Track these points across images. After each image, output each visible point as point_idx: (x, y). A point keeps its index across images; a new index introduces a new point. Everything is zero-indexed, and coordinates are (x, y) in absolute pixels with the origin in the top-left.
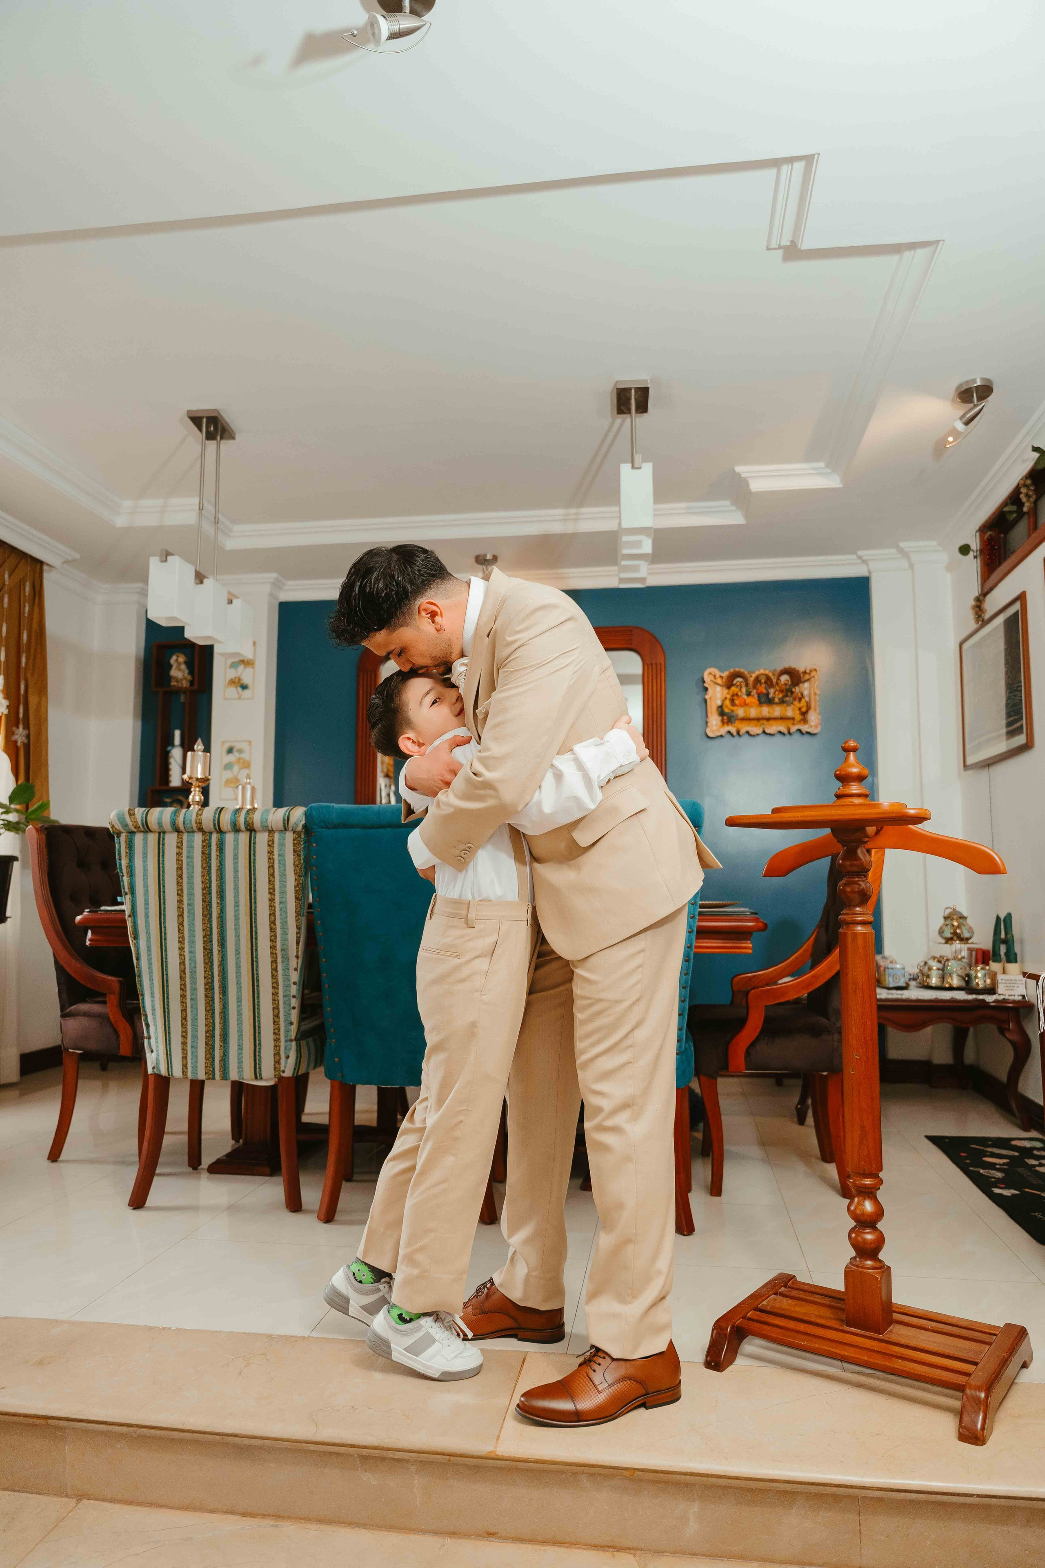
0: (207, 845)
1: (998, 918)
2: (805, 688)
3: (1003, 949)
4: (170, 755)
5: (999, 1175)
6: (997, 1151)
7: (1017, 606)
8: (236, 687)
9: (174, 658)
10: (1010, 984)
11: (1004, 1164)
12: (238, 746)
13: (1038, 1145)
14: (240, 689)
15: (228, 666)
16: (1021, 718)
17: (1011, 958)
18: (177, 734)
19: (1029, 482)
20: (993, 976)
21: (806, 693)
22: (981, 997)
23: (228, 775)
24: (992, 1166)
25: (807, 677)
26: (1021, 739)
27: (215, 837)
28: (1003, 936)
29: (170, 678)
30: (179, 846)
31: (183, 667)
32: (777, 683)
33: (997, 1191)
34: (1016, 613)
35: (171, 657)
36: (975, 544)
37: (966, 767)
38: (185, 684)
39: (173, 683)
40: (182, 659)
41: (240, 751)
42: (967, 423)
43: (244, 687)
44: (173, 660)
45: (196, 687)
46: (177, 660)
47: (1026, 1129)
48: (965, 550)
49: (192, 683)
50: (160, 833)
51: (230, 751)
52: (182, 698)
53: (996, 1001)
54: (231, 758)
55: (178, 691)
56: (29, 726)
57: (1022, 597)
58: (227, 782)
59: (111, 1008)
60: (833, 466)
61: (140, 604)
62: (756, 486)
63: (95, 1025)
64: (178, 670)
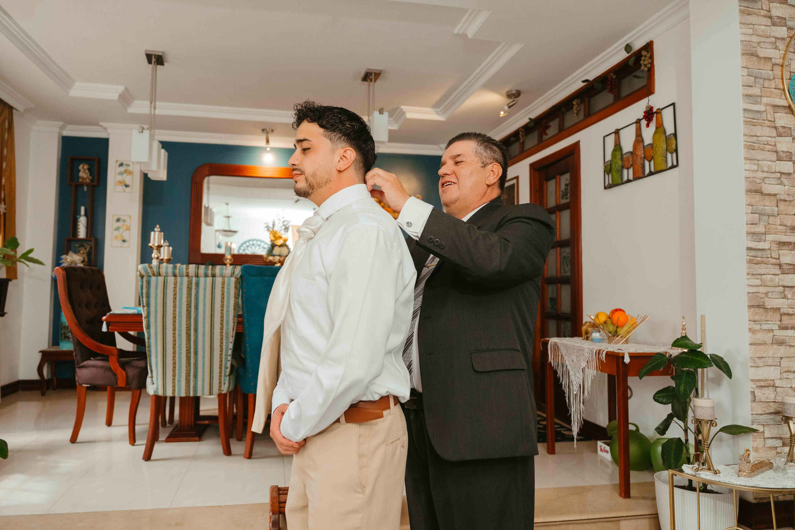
0: (190, 283)
4: (79, 220)
7: (514, 181)
8: (122, 186)
9: (81, 166)
12: (123, 218)
14: (124, 187)
15: (117, 173)
18: (83, 209)
23: (117, 233)
27: (194, 279)
29: (78, 177)
30: (175, 284)
31: (87, 171)
34: (513, 185)
35: (79, 165)
38: (88, 181)
39: (80, 180)
40: (86, 167)
41: (124, 221)
42: (510, 107)
43: (127, 186)
44: (81, 167)
45: (95, 183)
46: (83, 167)
49: (92, 181)
50: (165, 277)
51: (118, 220)
52: (85, 188)
54: (119, 224)
55: (82, 185)
56: (6, 202)
57: (517, 178)
58: (116, 237)
59: (113, 363)
60: (444, 112)
61: (60, 133)
62: (409, 115)
63: (101, 371)
64: (84, 173)
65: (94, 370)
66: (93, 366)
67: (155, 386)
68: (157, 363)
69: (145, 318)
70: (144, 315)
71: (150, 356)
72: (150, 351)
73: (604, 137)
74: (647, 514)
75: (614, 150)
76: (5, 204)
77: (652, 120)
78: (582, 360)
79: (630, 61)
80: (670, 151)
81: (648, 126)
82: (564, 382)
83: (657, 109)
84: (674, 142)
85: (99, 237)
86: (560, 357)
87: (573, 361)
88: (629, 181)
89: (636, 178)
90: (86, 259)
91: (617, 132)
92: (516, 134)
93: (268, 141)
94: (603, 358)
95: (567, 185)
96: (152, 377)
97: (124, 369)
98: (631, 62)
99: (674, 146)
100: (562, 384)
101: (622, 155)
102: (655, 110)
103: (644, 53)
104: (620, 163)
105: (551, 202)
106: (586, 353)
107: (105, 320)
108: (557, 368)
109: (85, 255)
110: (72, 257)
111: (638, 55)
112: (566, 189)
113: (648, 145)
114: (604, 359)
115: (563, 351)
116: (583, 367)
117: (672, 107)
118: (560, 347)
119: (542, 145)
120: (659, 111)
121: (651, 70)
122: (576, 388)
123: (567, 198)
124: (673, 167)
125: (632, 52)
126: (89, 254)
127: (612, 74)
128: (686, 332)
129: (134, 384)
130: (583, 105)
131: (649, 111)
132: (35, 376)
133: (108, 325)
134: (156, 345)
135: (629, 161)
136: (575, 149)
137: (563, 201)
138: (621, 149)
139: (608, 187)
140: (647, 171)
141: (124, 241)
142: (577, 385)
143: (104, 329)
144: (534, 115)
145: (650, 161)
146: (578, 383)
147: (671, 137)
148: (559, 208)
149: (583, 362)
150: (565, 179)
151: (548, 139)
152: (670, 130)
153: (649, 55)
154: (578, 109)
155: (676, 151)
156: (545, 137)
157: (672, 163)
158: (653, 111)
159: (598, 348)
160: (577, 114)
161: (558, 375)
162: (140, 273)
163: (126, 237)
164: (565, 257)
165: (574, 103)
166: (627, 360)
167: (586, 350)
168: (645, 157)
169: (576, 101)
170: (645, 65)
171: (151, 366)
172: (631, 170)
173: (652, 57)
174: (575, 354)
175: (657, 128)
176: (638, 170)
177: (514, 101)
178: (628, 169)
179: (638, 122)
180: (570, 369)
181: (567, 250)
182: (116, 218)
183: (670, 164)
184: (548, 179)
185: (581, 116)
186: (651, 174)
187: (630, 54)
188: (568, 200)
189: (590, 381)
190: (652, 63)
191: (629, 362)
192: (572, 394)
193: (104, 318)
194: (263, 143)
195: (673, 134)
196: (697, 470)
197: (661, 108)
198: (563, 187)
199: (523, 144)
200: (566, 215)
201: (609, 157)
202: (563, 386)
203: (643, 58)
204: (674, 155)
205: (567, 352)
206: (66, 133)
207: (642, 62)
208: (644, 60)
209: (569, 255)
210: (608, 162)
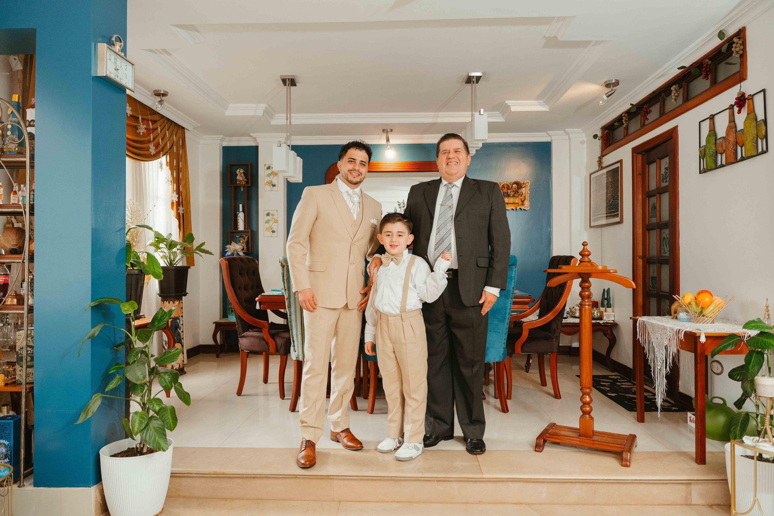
1: (604, 290)
2: (523, 190)
3: (606, 302)
4: (238, 216)
5: (608, 389)
6: (604, 380)
7: (618, 165)
8: (270, 185)
9: (238, 170)
10: (608, 316)
11: (608, 385)
12: (271, 212)
13: (619, 378)
14: (272, 186)
15: (265, 176)
16: (618, 211)
17: (609, 306)
18: (241, 206)
19: (626, 115)
20: (602, 313)
21: (524, 192)
22: (598, 321)
23: (267, 225)
24: (604, 386)
25: (524, 186)
26: (617, 219)
28: (606, 297)
29: (236, 180)
31: (243, 175)
32: (512, 188)
33: (609, 394)
34: (618, 167)
36: (599, 134)
37: (590, 227)
38: (244, 183)
39: (238, 182)
40: (242, 171)
41: (273, 215)
42: (608, 97)
43: (274, 186)
44: (238, 172)
46: (239, 172)
47: (612, 372)
48: (595, 137)
49: (247, 182)
51: (268, 214)
52: (242, 189)
53: (604, 323)
54: (268, 218)
55: (239, 186)
56: (184, 206)
57: (621, 162)
58: (267, 229)
59: (265, 334)
60: (547, 102)
61: (220, 144)
62: (513, 109)
63: (257, 341)
64: (240, 176)
65: (252, 339)
66: (251, 336)
67: (296, 353)
68: (297, 335)
69: (287, 299)
70: (286, 297)
71: (292, 329)
72: (292, 326)
73: (700, 122)
74: (719, 479)
75: (709, 136)
76: (183, 207)
77: (744, 106)
78: (665, 338)
79: (723, 47)
80: (761, 137)
81: (739, 112)
82: (650, 357)
83: (748, 96)
84: (764, 128)
85: (254, 229)
86: (647, 335)
87: (657, 338)
88: (722, 166)
89: (728, 163)
90: (245, 248)
91: (712, 118)
92: (619, 119)
93: (388, 140)
94: (681, 337)
95: (666, 169)
96: (294, 346)
97: (274, 339)
98: (724, 49)
99: (764, 132)
100: (648, 359)
101: (716, 139)
102: (746, 96)
103: (735, 40)
104: (713, 147)
105: (653, 186)
106: (669, 332)
107: (258, 301)
108: (644, 344)
109: (244, 245)
110: (234, 246)
111: (730, 42)
112: (666, 173)
113: (739, 131)
114: (683, 338)
115: (649, 329)
116: (665, 345)
117: (762, 93)
118: (647, 326)
119: (645, 129)
120: (752, 97)
121: (743, 56)
122: (660, 363)
123: (666, 182)
124: (763, 152)
125: (725, 39)
126: (247, 243)
127: (707, 60)
128: (769, 313)
129: (282, 351)
130: (681, 90)
131: (741, 97)
132: (211, 342)
133: (260, 305)
134: (296, 321)
135: (722, 146)
136: (672, 134)
137: (664, 184)
138: (715, 135)
139: (703, 171)
140: (739, 156)
141: (273, 232)
142: (661, 361)
143: (258, 307)
144: (635, 101)
145: (742, 147)
146: (661, 358)
147: (761, 124)
148: (660, 191)
149: (666, 340)
150: (665, 162)
151: (649, 124)
152: (760, 116)
153: (740, 42)
154: (676, 94)
155: (766, 136)
156: (647, 122)
157: (762, 149)
158: (745, 97)
159: (679, 328)
160: (675, 100)
161: (645, 351)
162: (282, 264)
163: (275, 229)
164: (664, 238)
165: (672, 88)
166: (703, 339)
167: (668, 330)
168: (737, 143)
169: (674, 86)
170: (737, 52)
171: (293, 338)
172: (724, 155)
173: (744, 44)
174: (659, 332)
175: (748, 114)
176: (730, 155)
177: (612, 90)
178: (721, 154)
179: (731, 107)
180: (655, 347)
181: (666, 232)
182: (266, 212)
183: (760, 150)
184: (650, 163)
185: (680, 101)
186: (743, 159)
187: (723, 40)
188: (667, 184)
189: (671, 357)
190: (744, 50)
191: (705, 341)
192: (656, 369)
193: (257, 299)
194: (384, 142)
195: (763, 120)
196: (758, 441)
197: (752, 94)
198: (663, 171)
199: (627, 128)
200: (665, 198)
201: (704, 143)
202: (649, 361)
203: (734, 45)
204: (764, 141)
205: (653, 330)
206: (225, 144)
207: (733, 49)
208: (736, 47)
209: (668, 236)
210: (702, 147)
